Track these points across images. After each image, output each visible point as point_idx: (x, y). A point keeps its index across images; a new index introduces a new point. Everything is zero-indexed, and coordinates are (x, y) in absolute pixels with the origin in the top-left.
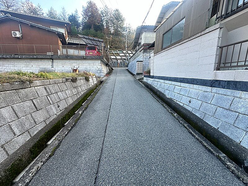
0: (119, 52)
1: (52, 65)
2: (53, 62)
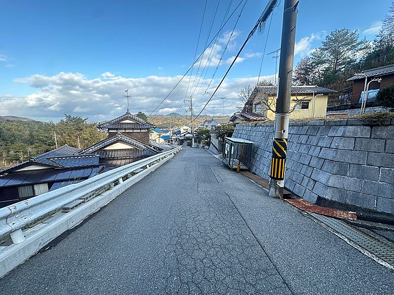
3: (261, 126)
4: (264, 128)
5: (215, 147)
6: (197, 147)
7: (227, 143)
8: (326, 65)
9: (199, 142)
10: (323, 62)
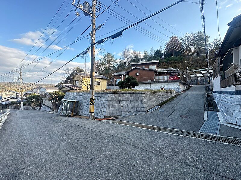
0: (201, 70)
1: (150, 86)
2: (151, 85)
3: (82, 93)
4: (84, 94)
5: (48, 107)
6: (27, 109)
7: (63, 102)
8: (106, 66)
9: (29, 105)
10: (104, 64)
